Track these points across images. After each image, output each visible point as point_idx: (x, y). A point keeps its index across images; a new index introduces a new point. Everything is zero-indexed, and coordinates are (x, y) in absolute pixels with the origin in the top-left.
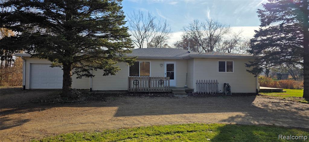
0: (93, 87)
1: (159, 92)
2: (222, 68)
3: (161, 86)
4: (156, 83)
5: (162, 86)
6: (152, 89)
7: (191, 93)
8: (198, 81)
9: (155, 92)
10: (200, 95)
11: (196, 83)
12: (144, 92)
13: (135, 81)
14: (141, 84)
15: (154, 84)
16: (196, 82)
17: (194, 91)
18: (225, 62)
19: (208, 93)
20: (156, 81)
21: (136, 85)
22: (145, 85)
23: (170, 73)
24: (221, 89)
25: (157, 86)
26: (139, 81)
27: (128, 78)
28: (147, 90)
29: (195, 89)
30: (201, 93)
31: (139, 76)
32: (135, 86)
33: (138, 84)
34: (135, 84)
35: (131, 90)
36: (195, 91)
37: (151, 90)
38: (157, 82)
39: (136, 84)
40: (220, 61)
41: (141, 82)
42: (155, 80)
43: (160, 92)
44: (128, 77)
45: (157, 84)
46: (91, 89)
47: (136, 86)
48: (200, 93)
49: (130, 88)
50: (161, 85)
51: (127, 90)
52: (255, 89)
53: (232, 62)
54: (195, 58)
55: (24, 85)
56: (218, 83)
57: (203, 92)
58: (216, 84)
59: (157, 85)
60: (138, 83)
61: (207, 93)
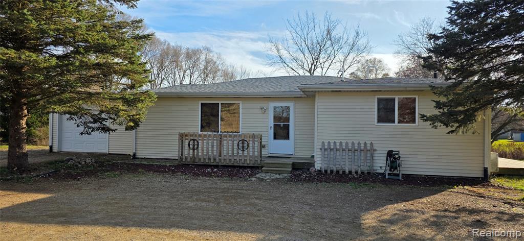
0: (137, 152)
1: (238, 165)
2: (385, 113)
3: (243, 154)
4: (233, 146)
5: (246, 152)
6: (224, 159)
7: (309, 169)
8: (326, 144)
9: (230, 164)
10: (325, 176)
11: (321, 149)
12: (209, 164)
13: (192, 143)
14: (202, 148)
15: (228, 148)
16: (320, 147)
17: (316, 167)
18: (394, 100)
19: (347, 172)
20: (233, 141)
21: (194, 150)
22: (210, 149)
23: (282, 126)
24: (380, 164)
25: (235, 152)
26: (200, 141)
27: (178, 136)
28: (215, 159)
29: (318, 162)
30: (329, 172)
31: (220, 133)
32: (191, 151)
33: (198, 148)
34: (191, 146)
35: (184, 160)
36: (318, 166)
37: (222, 161)
38: (236, 145)
39: (194, 147)
40: (379, 97)
41: (203, 144)
42: (231, 140)
43: (241, 165)
44: (178, 134)
45: (236, 147)
46: (135, 154)
47: (194, 152)
48: (326, 171)
49: (182, 155)
50: (243, 151)
51: (177, 158)
52: (483, 169)
53: (415, 98)
54: (319, 92)
55: (51, 145)
56: (375, 150)
57: (335, 170)
58: (370, 151)
59: (235, 150)
60: (198, 145)
61: (344, 172)
